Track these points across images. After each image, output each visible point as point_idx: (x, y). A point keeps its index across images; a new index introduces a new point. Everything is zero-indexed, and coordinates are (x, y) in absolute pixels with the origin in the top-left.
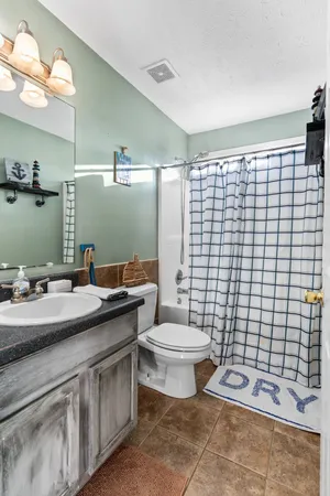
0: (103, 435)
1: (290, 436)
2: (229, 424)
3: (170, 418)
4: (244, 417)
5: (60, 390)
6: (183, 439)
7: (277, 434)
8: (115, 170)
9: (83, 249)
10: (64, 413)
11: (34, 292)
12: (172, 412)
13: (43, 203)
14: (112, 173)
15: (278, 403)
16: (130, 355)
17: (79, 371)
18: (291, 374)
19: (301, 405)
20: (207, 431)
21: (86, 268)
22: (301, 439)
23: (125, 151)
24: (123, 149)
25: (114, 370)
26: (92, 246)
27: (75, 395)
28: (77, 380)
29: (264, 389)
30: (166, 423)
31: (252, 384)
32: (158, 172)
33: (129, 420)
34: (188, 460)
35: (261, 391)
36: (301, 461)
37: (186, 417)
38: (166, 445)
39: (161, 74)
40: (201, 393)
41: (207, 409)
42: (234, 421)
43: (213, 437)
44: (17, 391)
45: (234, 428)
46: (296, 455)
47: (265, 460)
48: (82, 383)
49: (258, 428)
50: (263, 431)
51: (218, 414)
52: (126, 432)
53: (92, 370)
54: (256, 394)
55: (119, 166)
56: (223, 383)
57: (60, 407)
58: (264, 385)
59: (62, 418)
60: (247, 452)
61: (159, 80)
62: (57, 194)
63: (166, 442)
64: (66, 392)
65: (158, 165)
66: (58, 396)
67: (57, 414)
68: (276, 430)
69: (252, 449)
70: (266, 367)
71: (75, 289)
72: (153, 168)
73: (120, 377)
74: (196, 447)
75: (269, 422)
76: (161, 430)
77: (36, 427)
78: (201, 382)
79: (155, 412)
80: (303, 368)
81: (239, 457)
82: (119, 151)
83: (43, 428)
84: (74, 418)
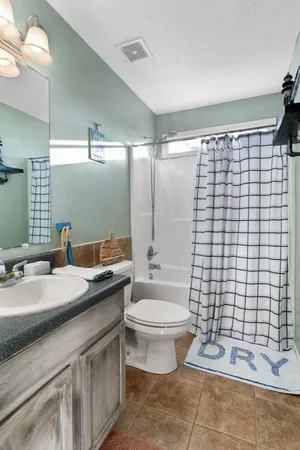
0: (96, 425)
1: (271, 401)
2: (213, 395)
3: (155, 396)
4: (226, 386)
5: (53, 384)
6: (171, 416)
7: (259, 399)
8: (90, 147)
9: (59, 228)
10: (57, 410)
11: (12, 276)
12: (156, 389)
13: (6, 181)
14: (87, 149)
15: (255, 369)
16: (118, 336)
17: (71, 360)
18: (263, 340)
19: (275, 369)
20: (193, 405)
21: (63, 248)
22: (281, 402)
23: (99, 128)
24: (97, 125)
25: (104, 353)
26: (68, 224)
27: (68, 387)
28: (69, 370)
29: (240, 357)
30: (152, 402)
31: (228, 353)
32: (129, 150)
33: (118, 404)
34: (179, 437)
35: (237, 359)
36: (284, 424)
37: (171, 393)
38: (156, 424)
39: (134, 52)
40: (181, 367)
41: (191, 382)
42: (217, 391)
43: (200, 410)
44: (9, 393)
45: (218, 398)
46: (280, 419)
47: (251, 428)
48: (74, 373)
49: (239, 396)
50: (245, 398)
51: (201, 386)
52: (116, 417)
53: (84, 357)
54: (233, 362)
55: (94, 143)
56: (201, 354)
57: (53, 403)
58: (240, 353)
59: (55, 415)
60: (234, 422)
61: (132, 58)
62: (21, 171)
63: (155, 421)
64: (59, 386)
65: (129, 144)
66: (51, 391)
67: (50, 411)
68: (257, 395)
69: (239, 417)
70: (240, 336)
71: (55, 271)
72: (125, 146)
73: (109, 361)
74: (185, 423)
75: (249, 388)
76: (148, 409)
77: (28, 431)
78: (181, 355)
79: (139, 391)
80: (274, 333)
81: (228, 427)
82: (93, 128)
83: (36, 430)
84: (68, 412)
